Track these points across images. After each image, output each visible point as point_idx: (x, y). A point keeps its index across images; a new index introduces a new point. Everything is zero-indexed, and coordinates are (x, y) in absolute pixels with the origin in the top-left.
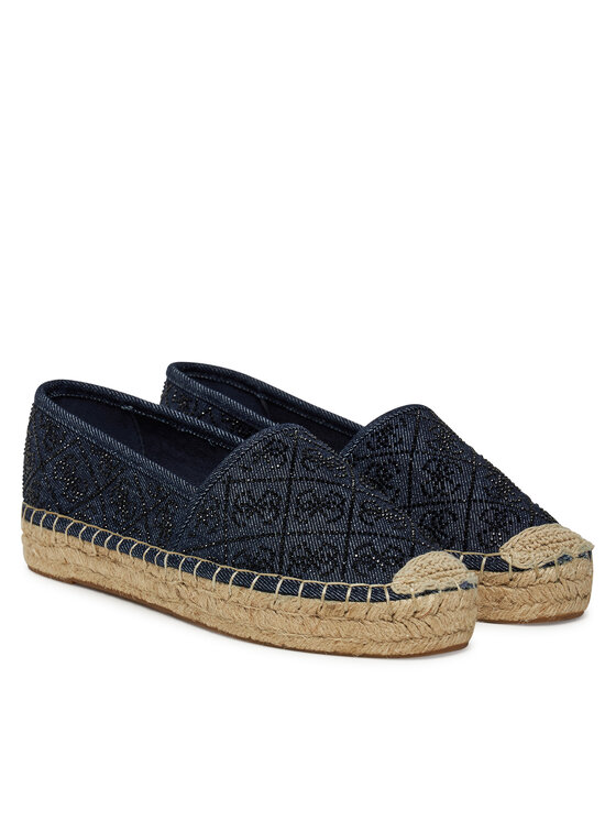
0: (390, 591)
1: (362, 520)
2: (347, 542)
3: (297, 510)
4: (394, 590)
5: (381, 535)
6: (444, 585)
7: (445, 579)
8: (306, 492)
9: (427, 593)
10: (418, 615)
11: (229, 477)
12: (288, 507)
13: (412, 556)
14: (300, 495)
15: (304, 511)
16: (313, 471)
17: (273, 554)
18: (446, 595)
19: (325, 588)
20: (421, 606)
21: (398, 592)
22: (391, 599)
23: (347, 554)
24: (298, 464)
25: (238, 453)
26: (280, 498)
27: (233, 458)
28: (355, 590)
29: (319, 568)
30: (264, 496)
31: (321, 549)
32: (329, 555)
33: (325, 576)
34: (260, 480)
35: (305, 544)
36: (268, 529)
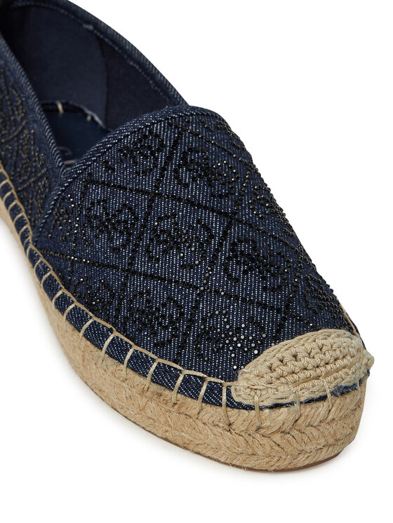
0: (229, 394)
1: (226, 270)
2: (197, 303)
3: (151, 240)
4: (234, 395)
5: (244, 300)
6: (306, 395)
7: (309, 384)
8: (167, 217)
9: (277, 406)
10: (262, 431)
11: (90, 174)
12: (142, 233)
13: (277, 339)
14: (160, 219)
15: (159, 243)
16: (186, 186)
17: (112, 296)
18: (308, 409)
19: (155, 365)
20: (267, 423)
21: (237, 399)
22: (227, 406)
23: (192, 321)
24: (168, 173)
25: (104, 144)
26: (137, 219)
27: (98, 151)
28: (187, 380)
29: (155, 334)
30: (120, 211)
31: (164, 305)
32: (171, 316)
33: (159, 347)
34: (120, 187)
35: (148, 292)
36: (113, 258)
